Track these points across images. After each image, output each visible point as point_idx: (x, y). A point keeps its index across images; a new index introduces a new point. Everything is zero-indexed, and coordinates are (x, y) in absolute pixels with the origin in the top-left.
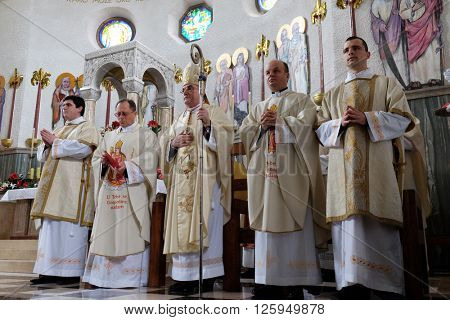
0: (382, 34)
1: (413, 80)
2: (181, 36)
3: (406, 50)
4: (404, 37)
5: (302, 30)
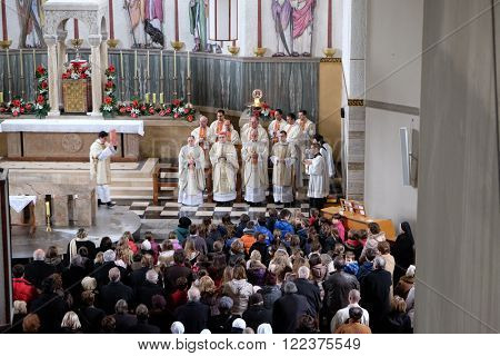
0: (278, 14)
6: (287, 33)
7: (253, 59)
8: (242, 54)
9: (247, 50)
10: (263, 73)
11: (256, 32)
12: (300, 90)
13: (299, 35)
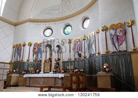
0: (113, 38)
1: (120, 50)
2: (64, 33)
3: (118, 43)
4: (118, 39)
5: (94, 35)
6: (116, 44)
7: (105, 54)
8: (101, 53)
9: (103, 52)
10: (109, 59)
11: (105, 46)
12: (124, 65)
13: (121, 44)
